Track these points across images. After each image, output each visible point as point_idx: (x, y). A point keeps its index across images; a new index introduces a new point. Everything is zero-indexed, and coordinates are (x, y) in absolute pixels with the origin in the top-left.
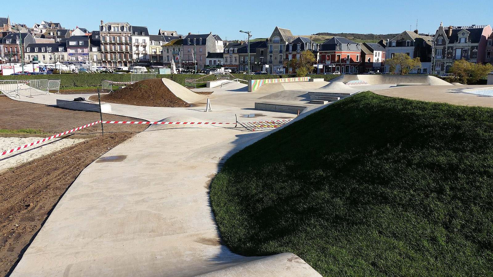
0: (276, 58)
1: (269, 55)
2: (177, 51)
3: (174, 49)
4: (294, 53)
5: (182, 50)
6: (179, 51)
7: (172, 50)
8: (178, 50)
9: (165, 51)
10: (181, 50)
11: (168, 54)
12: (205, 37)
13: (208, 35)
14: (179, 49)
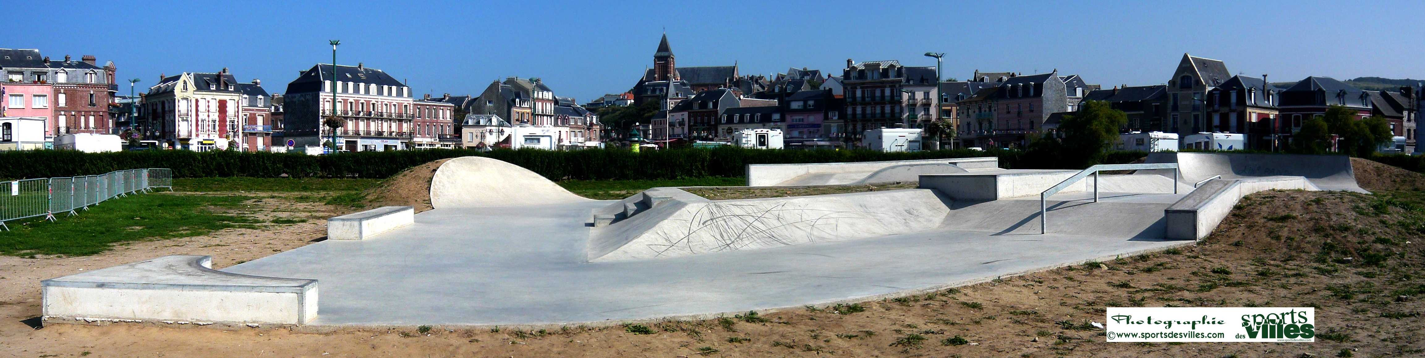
0: (1185, 122)
1: (1172, 114)
2: (985, 111)
3: (980, 108)
4: (1224, 110)
5: (996, 108)
6: (990, 110)
7: (977, 111)
8: (987, 110)
9: (963, 113)
10: (993, 109)
11: (969, 120)
12: (1040, 81)
13: (1046, 77)
14: (990, 108)
